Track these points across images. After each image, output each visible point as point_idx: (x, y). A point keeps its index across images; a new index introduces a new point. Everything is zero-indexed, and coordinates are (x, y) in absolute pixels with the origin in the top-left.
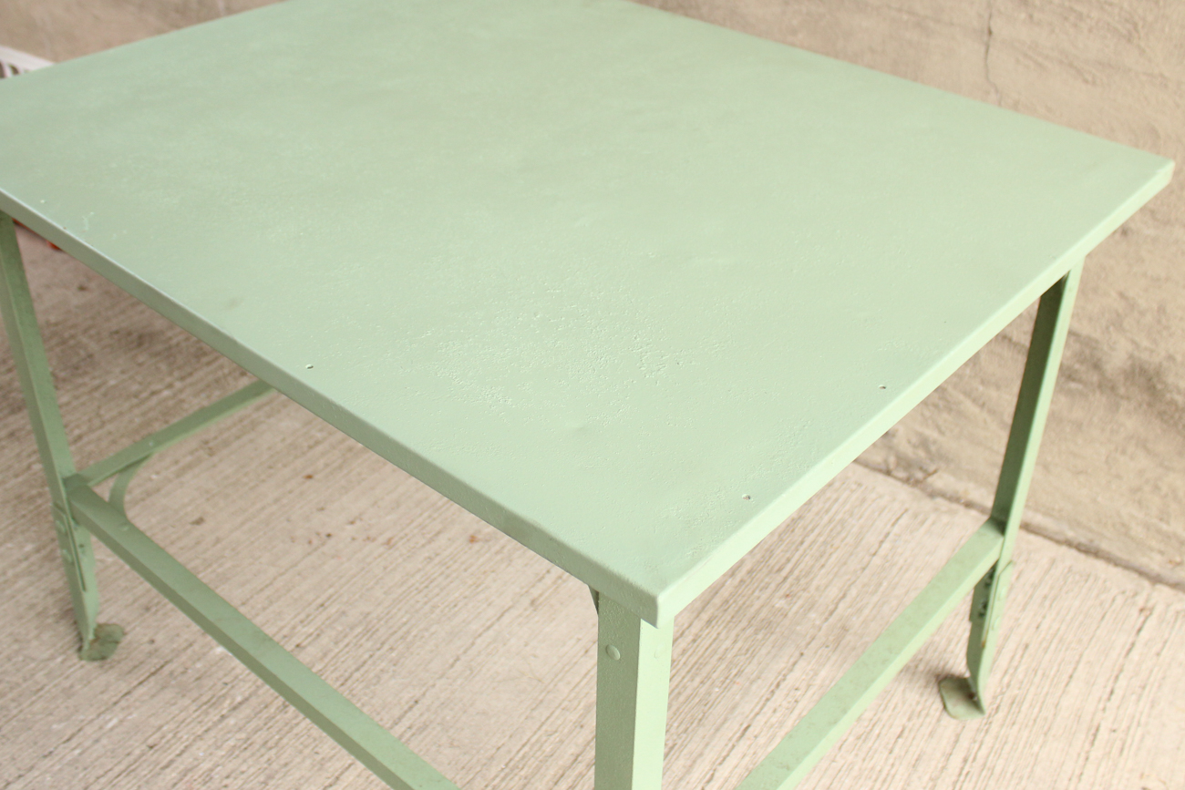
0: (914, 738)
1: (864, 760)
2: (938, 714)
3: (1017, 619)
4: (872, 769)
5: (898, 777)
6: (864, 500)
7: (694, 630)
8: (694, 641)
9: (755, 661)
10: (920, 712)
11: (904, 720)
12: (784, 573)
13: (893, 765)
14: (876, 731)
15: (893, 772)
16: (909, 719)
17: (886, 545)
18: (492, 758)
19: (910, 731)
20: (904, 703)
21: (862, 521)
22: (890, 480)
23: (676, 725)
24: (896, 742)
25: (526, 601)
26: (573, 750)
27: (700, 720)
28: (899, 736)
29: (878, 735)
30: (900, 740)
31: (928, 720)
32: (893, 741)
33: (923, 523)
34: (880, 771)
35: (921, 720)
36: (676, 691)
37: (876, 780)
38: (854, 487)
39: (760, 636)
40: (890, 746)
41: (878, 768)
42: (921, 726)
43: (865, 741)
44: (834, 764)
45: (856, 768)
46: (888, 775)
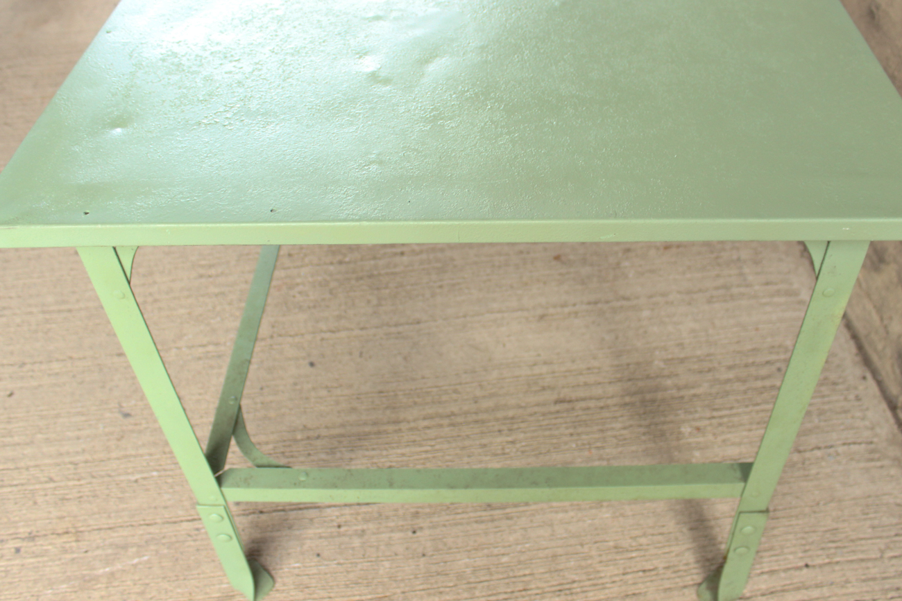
0: (651, 581)
1: (601, 562)
2: (691, 583)
3: (847, 582)
4: (598, 572)
5: (607, 591)
6: (846, 412)
7: (610, 402)
8: (602, 408)
9: (620, 449)
10: (679, 571)
11: (662, 565)
12: (715, 414)
13: (614, 582)
14: (634, 554)
15: (608, 585)
16: (667, 568)
17: (818, 453)
19: (657, 575)
20: (677, 555)
21: (822, 424)
22: (889, 414)
23: (523, 444)
24: (638, 572)
25: (539, 312)
27: (541, 454)
28: (644, 571)
29: (632, 558)
30: (641, 574)
31: (677, 580)
32: (635, 569)
33: (872, 460)
34: (601, 578)
35: (673, 575)
36: (550, 427)
37: (590, 580)
38: (852, 397)
39: (643, 438)
40: (629, 570)
41: (602, 575)
42: (669, 579)
43: (617, 553)
44: (579, 547)
45: (589, 562)
46: (603, 584)
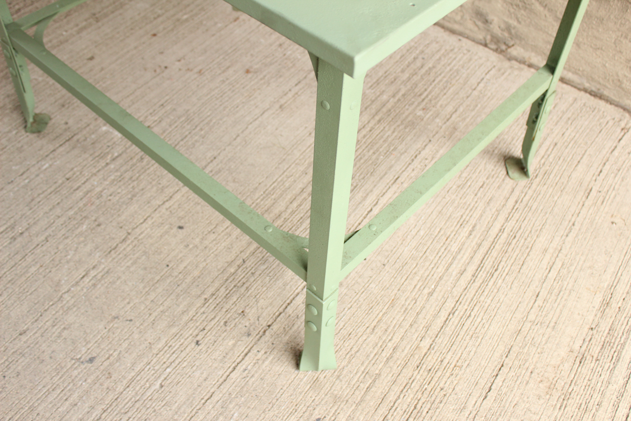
0: (489, 189)
1: (461, 198)
2: (503, 176)
3: (552, 130)
4: (465, 203)
5: (479, 208)
6: (471, 60)
7: (371, 125)
8: (370, 131)
9: (404, 143)
10: (493, 175)
11: (485, 179)
12: (423, 97)
13: (476, 202)
14: (469, 184)
15: (476, 205)
16: (487, 179)
17: (482, 85)
18: (256, 188)
19: (487, 185)
20: (485, 170)
21: (469, 71)
22: (486, 49)
23: (358, 175)
24: (479, 189)
25: (277, 106)
26: (301, 186)
27: (372, 173)
28: (481, 187)
29: (470, 186)
30: (481, 189)
31: (498, 180)
32: (477, 189)
33: (503, 74)
34: (469, 205)
35: (494, 179)
36: (359, 157)
37: (466, 209)
38: (465, 52)
39: (407, 130)
40: (476, 192)
41: (468, 203)
42: (494, 182)
43: (462, 188)
44: (444, 200)
45: (456, 202)
46: (473, 207)
